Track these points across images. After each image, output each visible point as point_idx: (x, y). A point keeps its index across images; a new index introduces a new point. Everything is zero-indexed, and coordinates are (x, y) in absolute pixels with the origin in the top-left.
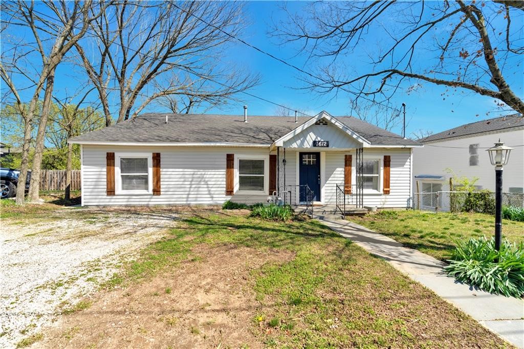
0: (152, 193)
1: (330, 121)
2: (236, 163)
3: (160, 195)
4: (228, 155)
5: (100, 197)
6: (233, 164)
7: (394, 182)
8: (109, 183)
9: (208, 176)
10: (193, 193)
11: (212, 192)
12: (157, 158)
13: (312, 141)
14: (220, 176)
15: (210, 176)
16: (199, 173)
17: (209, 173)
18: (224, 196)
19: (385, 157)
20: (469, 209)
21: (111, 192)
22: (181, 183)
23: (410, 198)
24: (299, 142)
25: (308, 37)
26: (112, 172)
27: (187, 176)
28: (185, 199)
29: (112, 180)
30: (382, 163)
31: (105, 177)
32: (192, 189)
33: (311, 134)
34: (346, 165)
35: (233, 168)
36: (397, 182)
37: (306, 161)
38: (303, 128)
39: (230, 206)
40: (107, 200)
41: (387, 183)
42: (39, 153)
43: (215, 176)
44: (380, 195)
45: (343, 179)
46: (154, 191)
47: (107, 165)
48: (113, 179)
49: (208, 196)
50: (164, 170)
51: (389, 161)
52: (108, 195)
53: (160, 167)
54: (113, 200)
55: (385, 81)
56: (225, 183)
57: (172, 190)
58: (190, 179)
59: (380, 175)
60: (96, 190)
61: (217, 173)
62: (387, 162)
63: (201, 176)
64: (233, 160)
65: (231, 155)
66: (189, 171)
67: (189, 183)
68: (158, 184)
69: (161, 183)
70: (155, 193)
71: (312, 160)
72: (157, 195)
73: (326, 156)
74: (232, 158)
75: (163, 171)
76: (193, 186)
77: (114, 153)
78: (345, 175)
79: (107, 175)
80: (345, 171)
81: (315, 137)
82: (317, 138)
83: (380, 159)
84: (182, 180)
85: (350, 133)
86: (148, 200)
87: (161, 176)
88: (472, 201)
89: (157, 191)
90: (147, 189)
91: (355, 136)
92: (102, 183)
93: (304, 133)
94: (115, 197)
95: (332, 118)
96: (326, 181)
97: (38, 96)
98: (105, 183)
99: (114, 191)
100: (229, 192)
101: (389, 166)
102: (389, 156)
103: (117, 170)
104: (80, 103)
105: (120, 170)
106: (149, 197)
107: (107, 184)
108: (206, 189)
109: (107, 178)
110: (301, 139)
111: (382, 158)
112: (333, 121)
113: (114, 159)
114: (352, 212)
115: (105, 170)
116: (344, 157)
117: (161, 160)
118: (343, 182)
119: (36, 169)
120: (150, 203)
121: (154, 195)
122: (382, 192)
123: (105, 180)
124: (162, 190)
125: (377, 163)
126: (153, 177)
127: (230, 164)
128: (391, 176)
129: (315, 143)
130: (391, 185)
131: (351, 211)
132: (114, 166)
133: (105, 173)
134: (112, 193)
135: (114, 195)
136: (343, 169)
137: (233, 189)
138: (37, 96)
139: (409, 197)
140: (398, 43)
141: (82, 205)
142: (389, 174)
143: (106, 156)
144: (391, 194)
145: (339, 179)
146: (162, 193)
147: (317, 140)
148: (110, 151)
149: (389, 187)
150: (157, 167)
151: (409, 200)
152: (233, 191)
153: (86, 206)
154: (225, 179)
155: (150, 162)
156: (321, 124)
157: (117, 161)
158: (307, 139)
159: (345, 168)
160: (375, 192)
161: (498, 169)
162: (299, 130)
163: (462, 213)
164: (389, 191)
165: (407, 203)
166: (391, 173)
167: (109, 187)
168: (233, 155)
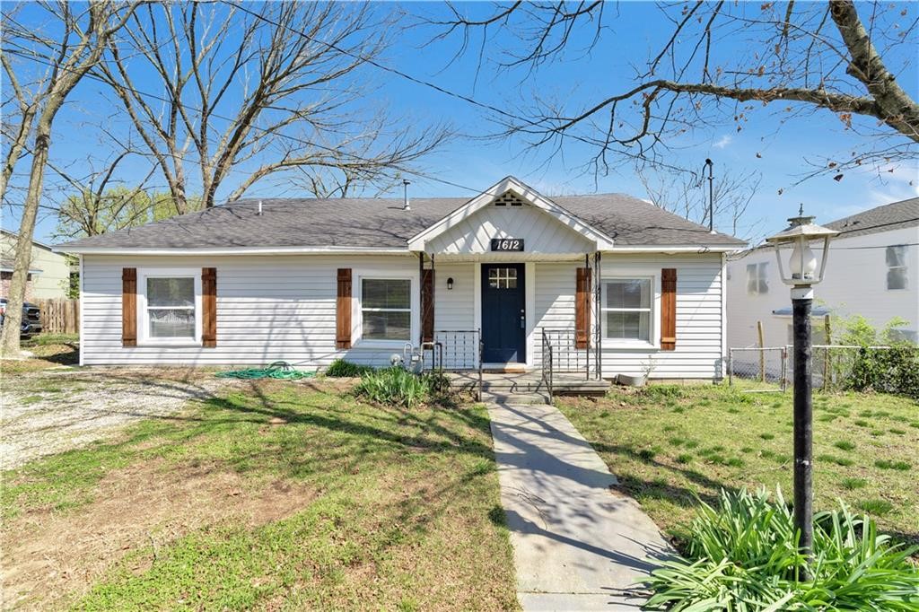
0: (201, 343)
1: (524, 197)
2: (356, 286)
3: (215, 346)
4: (339, 270)
5: (112, 349)
6: (350, 288)
7: (685, 323)
8: (127, 326)
9: (302, 312)
10: (274, 343)
11: (311, 343)
12: (210, 277)
13: (489, 240)
14: (326, 312)
15: (307, 312)
16: (286, 305)
17: (305, 305)
18: (333, 350)
19: (665, 272)
20: (863, 385)
21: (130, 340)
22: (252, 324)
23: (721, 359)
24: (461, 242)
25: (468, 24)
26: (131, 304)
27: (264, 312)
28: (260, 356)
29: (132, 319)
30: (658, 284)
31: (121, 312)
32: (273, 337)
33: (487, 225)
34: (579, 289)
35: (350, 295)
36: (692, 323)
37: (496, 281)
38: (466, 213)
39: (341, 369)
40: (125, 356)
41: (669, 327)
42: (20, 271)
43: (316, 312)
44: (655, 351)
45: (573, 317)
46: (205, 338)
47: (124, 291)
48: (133, 316)
49: (304, 349)
50: (224, 300)
51: (674, 281)
52: (124, 346)
53: (215, 294)
54: (133, 356)
55: (648, 109)
56: (334, 324)
57: (237, 337)
58: (270, 318)
59: (653, 310)
60: (105, 337)
61: (321, 305)
62: (669, 283)
63: (290, 312)
64: (350, 280)
65: (346, 270)
66: (267, 302)
67: (267, 324)
68: (213, 326)
69: (218, 324)
70: (207, 342)
71: (508, 278)
72: (210, 346)
73: (536, 270)
74: (347, 277)
75: (222, 302)
76: (276, 331)
77: (135, 270)
78: (578, 310)
79: (124, 309)
80: (576, 302)
81: (495, 231)
82: (498, 233)
83: (653, 277)
84: (256, 318)
85: (567, 221)
86: (194, 356)
87: (218, 312)
88: (871, 368)
89: (209, 340)
90: (193, 334)
91: (577, 228)
92: (115, 324)
93: (470, 223)
94: (136, 350)
95: (526, 192)
96: (537, 322)
97: (11, 170)
98: (121, 325)
99: (135, 339)
100: (343, 341)
101: (674, 290)
102: (674, 270)
103: (141, 299)
104: (104, 182)
105: (146, 301)
106: (196, 350)
107: (124, 325)
108: (300, 337)
109: (123, 315)
110: (466, 236)
111: (658, 274)
112: (530, 197)
113: (136, 280)
114: (575, 389)
115: (120, 299)
116: (575, 273)
117: (218, 281)
118: (574, 324)
119: (14, 299)
120: (198, 361)
121: (204, 346)
122: (657, 345)
123: (121, 318)
124: (218, 337)
125: (648, 284)
126: (204, 314)
127: (345, 289)
128: (678, 311)
129: (494, 244)
130: (677, 330)
131: (573, 387)
132: (135, 292)
133: (121, 306)
134: (132, 341)
135: (135, 345)
136: (573, 298)
137: (350, 336)
138: (8, 170)
139: (718, 356)
140: (680, 27)
141: (81, 364)
142: (674, 308)
143: (121, 274)
144: (677, 349)
145: (563, 317)
146: (218, 343)
147: (499, 237)
148: (130, 265)
149: (673, 335)
150: (210, 294)
151: (718, 363)
152: (349, 341)
153: (88, 366)
154: (334, 318)
155: (199, 285)
156: (509, 204)
157: (141, 284)
158: (479, 235)
159: (576, 296)
160: (643, 344)
161: (799, 295)
162: (457, 218)
163: (845, 393)
164: (674, 343)
165: (714, 369)
166: (678, 304)
167: (127, 332)
168: (351, 270)
